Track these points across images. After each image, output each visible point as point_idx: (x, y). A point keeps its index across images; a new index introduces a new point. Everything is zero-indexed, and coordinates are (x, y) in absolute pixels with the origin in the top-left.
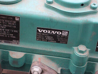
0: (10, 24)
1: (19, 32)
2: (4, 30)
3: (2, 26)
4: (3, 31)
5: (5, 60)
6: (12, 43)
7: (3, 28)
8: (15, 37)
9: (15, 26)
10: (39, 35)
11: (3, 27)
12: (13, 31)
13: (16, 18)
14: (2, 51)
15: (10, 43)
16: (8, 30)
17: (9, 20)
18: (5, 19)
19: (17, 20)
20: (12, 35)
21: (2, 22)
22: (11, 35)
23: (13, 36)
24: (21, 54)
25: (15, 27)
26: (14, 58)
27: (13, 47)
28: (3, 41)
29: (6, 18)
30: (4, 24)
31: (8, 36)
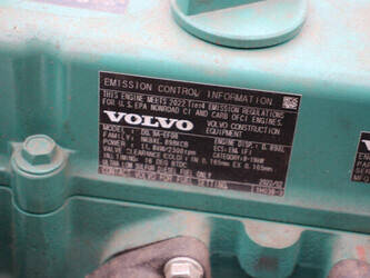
0: (259, 120)
1: (288, 151)
2: (231, 142)
3: (229, 129)
4: (227, 147)
5: (220, 252)
6: (255, 190)
7: (229, 137)
8: (269, 169)
9: (278, 127)
10: (363, 161)
11: (230, 133)
12: (268, 147)
13: (286, 99)
14: (217, 219)
15: (248, 189)
16: (249, 144)
17: (259, 105)
18: (244, 104)
19: (288, 107)
20: (262, 161)
21: (230, 114)
22: (256, 160)
23: (265, 164)
24: (287, 231)
25: (277, 132)
26: (263, 245)
27: (260, 205)
28: (222, 183)
29: (249, 98)
30: (238, 122)
31: (243, 164)
